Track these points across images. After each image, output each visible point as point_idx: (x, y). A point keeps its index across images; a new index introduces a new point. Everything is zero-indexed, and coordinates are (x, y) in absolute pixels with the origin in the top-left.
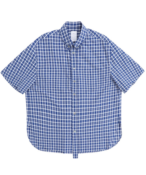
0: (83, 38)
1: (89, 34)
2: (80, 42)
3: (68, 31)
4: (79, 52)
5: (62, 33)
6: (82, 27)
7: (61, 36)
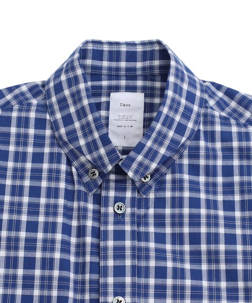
0: (181, 129)
1: (217, 113)
2: (162, 151)
3: (95, 92)
4: (152, 203)
5: (59, 102)
6: (172, 71)
7: (52, 113)
